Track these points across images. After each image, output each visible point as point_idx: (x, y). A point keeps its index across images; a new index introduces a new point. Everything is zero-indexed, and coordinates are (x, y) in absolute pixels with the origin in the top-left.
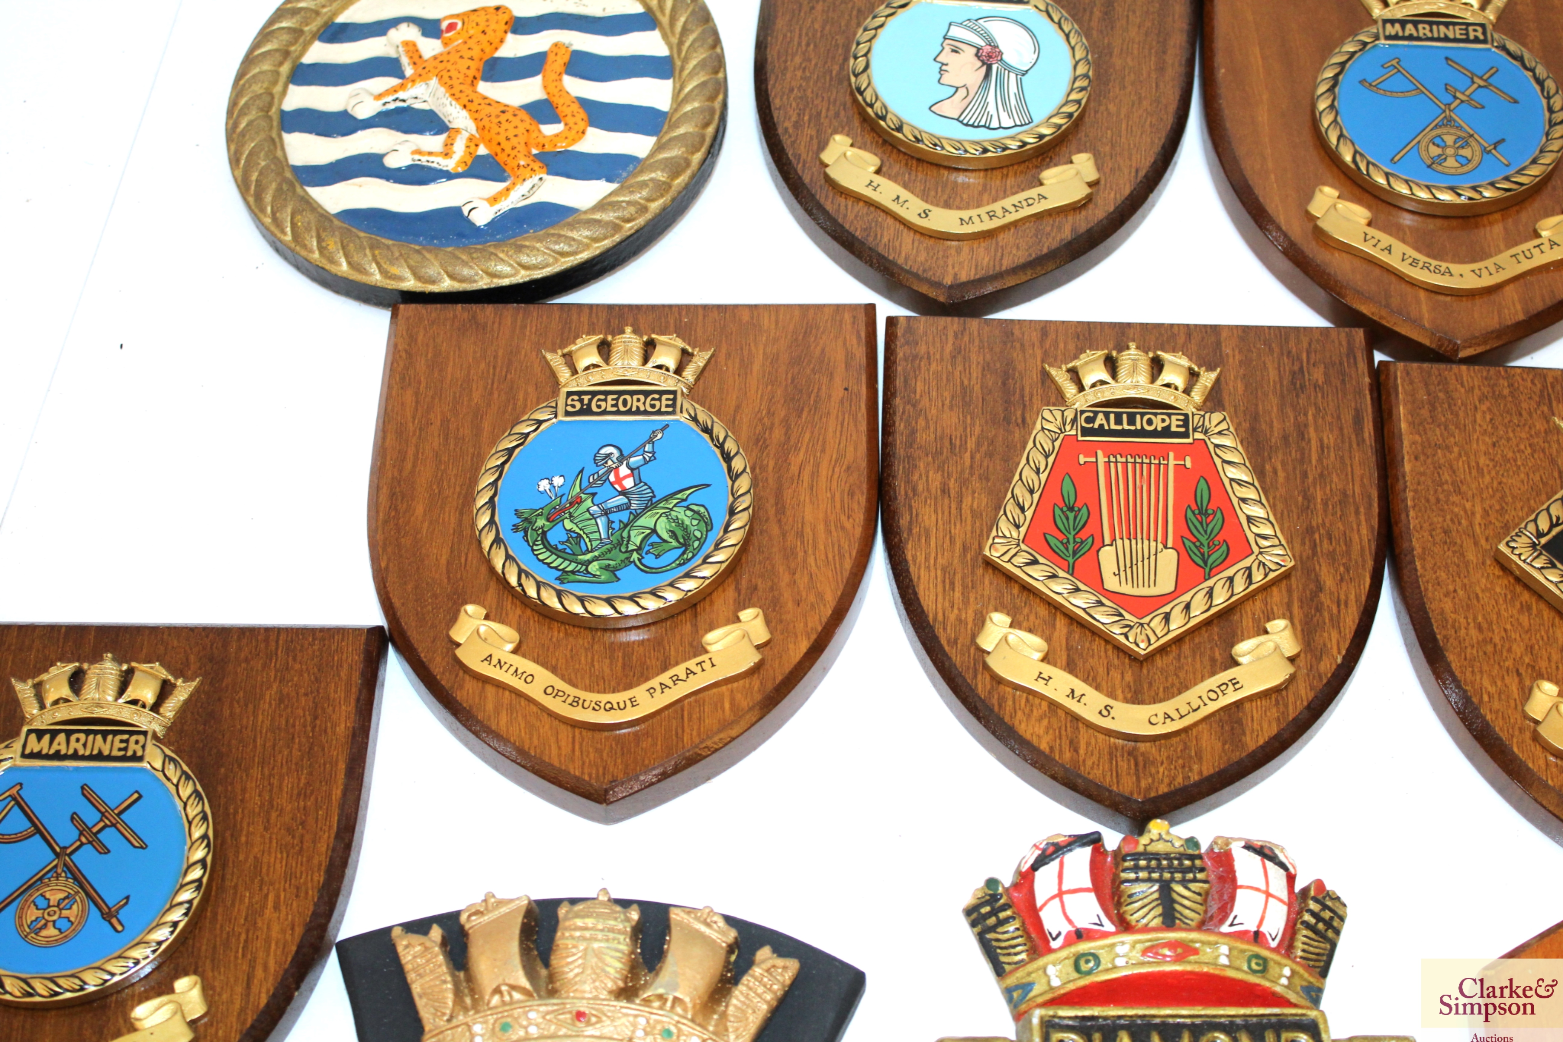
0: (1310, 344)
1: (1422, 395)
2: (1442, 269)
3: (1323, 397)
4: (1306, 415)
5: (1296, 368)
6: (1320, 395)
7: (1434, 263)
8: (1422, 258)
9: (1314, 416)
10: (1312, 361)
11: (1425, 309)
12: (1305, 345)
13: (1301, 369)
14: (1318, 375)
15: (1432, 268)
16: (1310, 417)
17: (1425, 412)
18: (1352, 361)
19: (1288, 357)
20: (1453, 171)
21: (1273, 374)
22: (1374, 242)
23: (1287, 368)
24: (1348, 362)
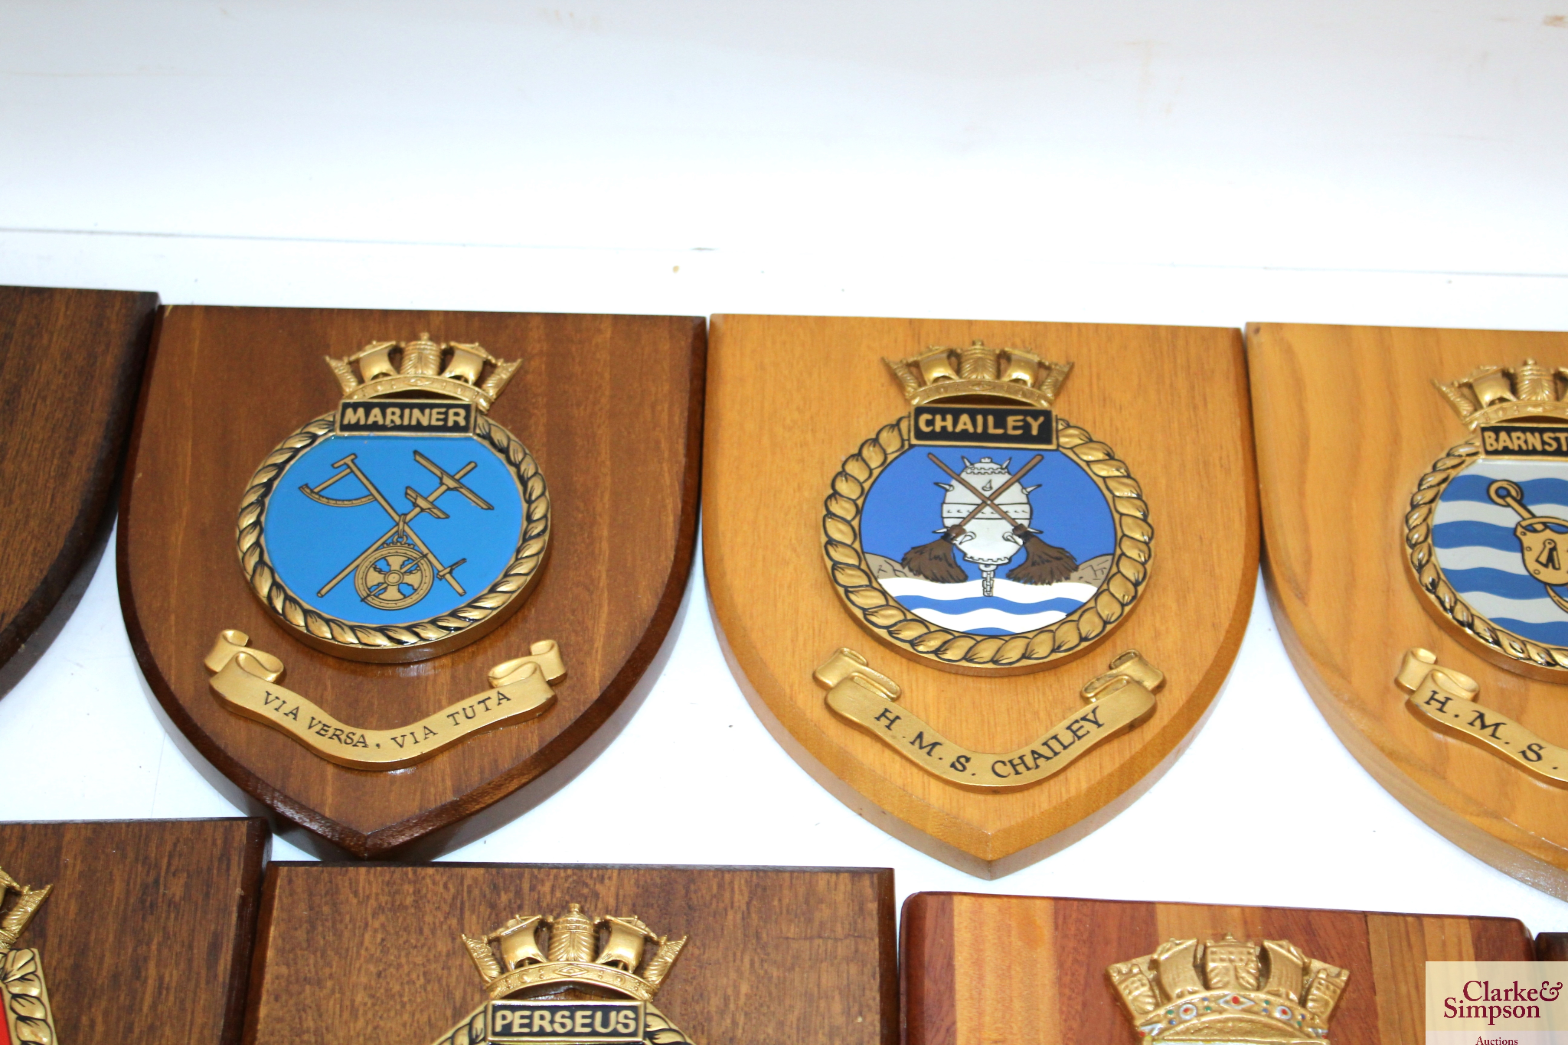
0: (175, 845)
1: (302, 911)
2: (356, 738)
3: (176, 919)
4: (148, 944)
5: (151, 879)
6: (173, 916)
7: (347, 729)
8: (334, 723)
9: (159, 944)
10: (173, 868)
11: (329, 790)
12: (168, 847)
13: (157, 882)
14: (176, 889)
15: (343, 737)
16: (154, 947)
17: (301, 935)
18: (224, 866)
19: (144, 863)
20: (392, 605)
21: (118, 887)
22: (277, 703)
23: (139, 880)
24: (219, 869)
